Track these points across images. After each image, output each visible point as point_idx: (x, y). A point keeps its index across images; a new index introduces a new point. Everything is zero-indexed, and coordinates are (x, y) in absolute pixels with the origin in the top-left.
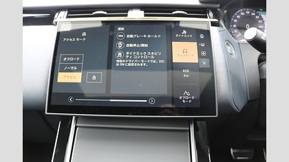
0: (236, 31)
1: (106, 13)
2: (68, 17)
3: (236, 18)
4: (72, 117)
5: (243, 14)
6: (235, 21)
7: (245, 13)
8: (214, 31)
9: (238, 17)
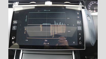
0: (90, 10)
1: (35, 3)
2: (19, 5)
3: (90, 5)
4: (21, 50)
5: (93, 3)
6: (90, 6)
7: (94, 3)
8: (83, 11)
9: (91, 4)
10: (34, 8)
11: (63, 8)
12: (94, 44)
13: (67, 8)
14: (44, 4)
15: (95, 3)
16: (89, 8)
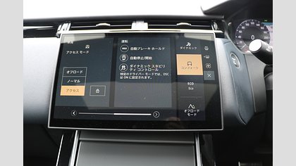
10: (103, 36)
11: (177, 37)
12: (246, 121)
13: (186, 36)
14: (130, 27)
15: (253, 23)
16: (240, 37)
